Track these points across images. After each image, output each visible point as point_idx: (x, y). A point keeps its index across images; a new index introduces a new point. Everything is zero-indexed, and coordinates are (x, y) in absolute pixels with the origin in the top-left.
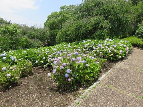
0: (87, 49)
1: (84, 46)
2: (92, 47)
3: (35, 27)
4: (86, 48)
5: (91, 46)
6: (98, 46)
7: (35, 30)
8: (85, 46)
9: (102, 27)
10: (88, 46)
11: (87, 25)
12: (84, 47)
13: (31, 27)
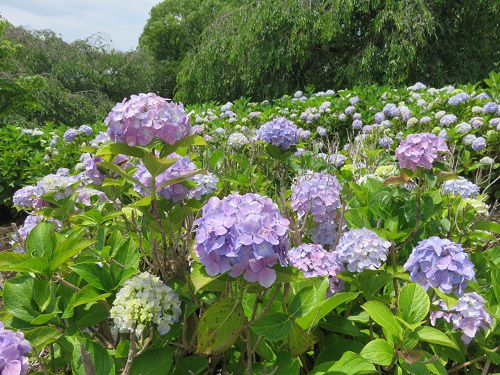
0: (321, 130)
1: (303, 114)
2: (350, 119)
3: (94, 44)
4: (312, 128)
5: (342, 116)
6: (380, 115)
7: (92, 56)
8: (309, 114)
9: (390, 25)
10: (325, 113)
11: (316, 18)
12: (305, 120)
13: (77, 43)
